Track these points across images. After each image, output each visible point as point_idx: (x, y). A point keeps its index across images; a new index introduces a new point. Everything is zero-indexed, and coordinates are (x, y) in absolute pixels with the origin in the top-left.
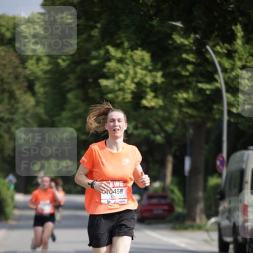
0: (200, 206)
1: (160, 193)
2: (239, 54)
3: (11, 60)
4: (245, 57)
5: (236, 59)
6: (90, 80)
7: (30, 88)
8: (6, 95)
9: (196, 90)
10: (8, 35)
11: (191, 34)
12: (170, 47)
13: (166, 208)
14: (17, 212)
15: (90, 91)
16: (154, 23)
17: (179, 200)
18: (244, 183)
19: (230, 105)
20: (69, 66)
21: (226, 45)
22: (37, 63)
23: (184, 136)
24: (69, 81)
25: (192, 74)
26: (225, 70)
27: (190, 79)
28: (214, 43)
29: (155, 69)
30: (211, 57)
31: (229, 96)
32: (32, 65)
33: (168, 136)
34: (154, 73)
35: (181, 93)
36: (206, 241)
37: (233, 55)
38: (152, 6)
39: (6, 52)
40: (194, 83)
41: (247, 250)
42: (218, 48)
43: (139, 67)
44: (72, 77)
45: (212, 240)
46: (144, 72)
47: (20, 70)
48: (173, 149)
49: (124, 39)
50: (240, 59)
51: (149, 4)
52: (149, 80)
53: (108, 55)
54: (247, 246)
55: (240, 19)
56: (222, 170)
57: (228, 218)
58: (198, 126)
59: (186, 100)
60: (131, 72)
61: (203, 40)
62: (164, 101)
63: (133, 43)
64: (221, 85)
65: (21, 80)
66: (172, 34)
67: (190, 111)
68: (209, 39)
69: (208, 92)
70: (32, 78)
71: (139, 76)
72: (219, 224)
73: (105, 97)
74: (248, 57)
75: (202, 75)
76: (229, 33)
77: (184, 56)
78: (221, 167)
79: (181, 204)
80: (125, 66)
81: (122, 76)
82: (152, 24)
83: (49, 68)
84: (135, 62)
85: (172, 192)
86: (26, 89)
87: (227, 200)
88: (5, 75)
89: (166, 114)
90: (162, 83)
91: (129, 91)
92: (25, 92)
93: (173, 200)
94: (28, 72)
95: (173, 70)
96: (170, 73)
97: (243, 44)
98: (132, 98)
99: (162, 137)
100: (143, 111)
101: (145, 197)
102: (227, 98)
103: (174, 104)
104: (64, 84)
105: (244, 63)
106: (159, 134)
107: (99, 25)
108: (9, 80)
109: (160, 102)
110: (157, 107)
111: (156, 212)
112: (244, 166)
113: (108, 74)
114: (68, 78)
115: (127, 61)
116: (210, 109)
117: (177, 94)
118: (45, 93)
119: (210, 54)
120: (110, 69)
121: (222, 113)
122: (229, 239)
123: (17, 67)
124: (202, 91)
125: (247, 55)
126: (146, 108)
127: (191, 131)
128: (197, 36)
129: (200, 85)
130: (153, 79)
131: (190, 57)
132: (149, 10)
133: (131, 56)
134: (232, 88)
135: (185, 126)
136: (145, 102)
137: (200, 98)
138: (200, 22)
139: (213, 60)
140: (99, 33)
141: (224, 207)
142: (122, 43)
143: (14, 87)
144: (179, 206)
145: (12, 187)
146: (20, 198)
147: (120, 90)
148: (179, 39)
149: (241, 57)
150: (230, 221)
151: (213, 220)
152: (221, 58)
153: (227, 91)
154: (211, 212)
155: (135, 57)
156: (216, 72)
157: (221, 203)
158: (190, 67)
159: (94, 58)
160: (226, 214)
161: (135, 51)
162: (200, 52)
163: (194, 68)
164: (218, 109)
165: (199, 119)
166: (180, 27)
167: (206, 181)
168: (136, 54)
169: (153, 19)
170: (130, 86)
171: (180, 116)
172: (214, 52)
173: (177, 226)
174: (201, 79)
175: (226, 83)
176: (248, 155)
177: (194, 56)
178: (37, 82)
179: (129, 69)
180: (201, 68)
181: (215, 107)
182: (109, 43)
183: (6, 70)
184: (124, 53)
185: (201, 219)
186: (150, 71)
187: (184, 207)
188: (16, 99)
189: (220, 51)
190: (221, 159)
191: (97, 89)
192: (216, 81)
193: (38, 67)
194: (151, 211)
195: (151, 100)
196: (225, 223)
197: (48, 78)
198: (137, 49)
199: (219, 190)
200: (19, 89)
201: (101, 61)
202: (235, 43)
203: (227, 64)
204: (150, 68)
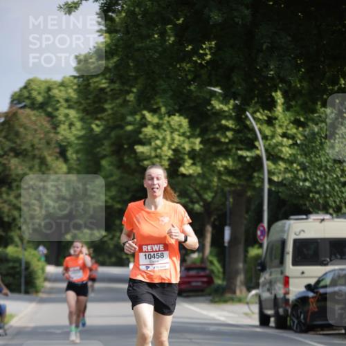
0: (241, 278)
1: (198, 264)
2: (279, 122)
3: (42, 125)
4: (285, 124)
5: (277, 126)
6: (126, 146)
7: (63, 154)
8: (37, 161)
9: (236, 158)
10: (40, 99)
11: (231, 99)
12: (209, 113)
13: (205, 280)
14: (48, 285)
15: (125, 158)
16: (192, 88)
17: (219, 272)
18: (285, 254)
19: (270, 173)
20: (103, 131)
21: (266, 112)
22: (70, 128)
23: (224, 204)
24: (104, 147)
25: (231, 141)
26: (265, 138)
27: (230, 146)
28: (254, 109)
29: (193, 136)
30: (251, 123)
31: (270, 163)
32: (64, 130)
33: (207, 205)
34: (192, 140)
35: (221, 161)
36: (246, 314)
37: (274, 122)
38: (189, 71)
39: (37, 116)
40: (234, 150)
41: (288, 323)
42: (258, 115)
43: (177, 133)
44: (106, 143)
45: (253, 313)
46: (182, 138)
47: (52, 135)
48: (212, 219)
49: (161, 104)
50: (281, 126)
51: (187, 69)
52: (187, 147)
53: (144, 120)
54: (288, 319)
55: (280, 86)
56: (262, 240)
57: (269, 290)
58: (239, 195)
59: (226, 167)
60: (168, 138)
61: (243, 107)
62: (202, 169)
63: (169, 108)
64: (262, 153)
65: (53, 146)
66: (210, 100)
67: (229, 179)
68: (248, 105)
69: (248, 160)
70: (64, 144)
71: (176, 142)
72: (259, 297)
73: (141, 164)
74: (289, 124)
75: (242, 142)
76: (269, 100)
77: (223, 122)
78: (262, 238)
79: (221, 275)
80: (162, 131)
81: (158, 142)
82: (190, 90)
83: (82, 133)
84: (172, 128)
85: (211, 263)
86: (58, 155)
87: (268, 270)
88: (36, 141)
89: (205, 182)
90: (201, 149)
91: (167, 158)
92: (57, 159)
93: (212, 271)
94: (60, 137)
95: (212, 136)
96: (209, 140)
97: (284, 111)
98: (169, 165)
99: (201, 206)
100: (180, 178)
101: (183, 268)
102: (268, 166)
103: (213, 171)
104: (98, 150)
105: (284, 131)
106: (197, 202)
107: (135, 90)
108: (40, 146)
109: (199, 170)
110: (196, 174)
111: (194, 284)
112: (285, 237)
113: (144, 140)
114: (103, 145)
115: (164, 127)
116: (251, 178)
117: (216, 162)
118: (78, 159)
119: (250, 120)
120: (146, 135)
121: (262, 181)
122: (270, 312)
123: (48, 132)
124: (241, 158)
125: (288, 122)
126: (184, 175)
127: (231, 200)
128: (237, 102)
129: (240, 153)
130: (191, 145)
131: (230, 124)
132: (186, 75)
133: (168, 122)
134: (272, 155)
135: (224, 195)
136: (182, 170)
137: (240, 166)
138: (240, 88)
139: (253, 127)
140: (135, 98)
141: (265, 278)
142: (159, 108)
143: (46, 153)
144: (219, 278)
145: (43, 259)
146: (51, 269)
147: (156, 156)
148: (218, 105)
149: (281, 124)
150: (271, 293)
151: (254, 292)
152: (261, 124)
153: (268, 159)
154: (251, 284)
155: (172, 123)
156: (256, 139)
157: (262, 274)
158: (229, 134)
159: (130, 124)
160: (268, 286)
161: (173, 117)
162: (240, 118)
163: (233, 135)
164: (259, 177)
165: (239, 188)
166: (220, 93)
167: (246, 252)
168: (173, 119)
169: (191, 84)
170: (168, 153)
171: (220, 185)
172: (254, 118)
173: (217, 299)
174: (240, 146)
175: (266, 151)
176: (290, 225)
177: (233, 122)
178: (69, 148)
179: (166, 135)
180: (241, 135)
181: (256, 174)
182: (145, 108)
183: (38, 135)
184: (161, 118)
185: (241, 291)
186: (188, 138)
187: (224, 279)
188: (47, 165)
189: (261, 117)
190: (262, 228)
191: (133, 156)
192: (257, 148)
193: (71, 132)
194: (189, 282)
195: (189, 167)
196: (266, 295)
197: (82, 144)
198: (174, 115)
199: (259, 261)
200: (50, 155)
201: (137, 126)
202: (275, 109)
203: (268, 131)
204: (188, 134)
